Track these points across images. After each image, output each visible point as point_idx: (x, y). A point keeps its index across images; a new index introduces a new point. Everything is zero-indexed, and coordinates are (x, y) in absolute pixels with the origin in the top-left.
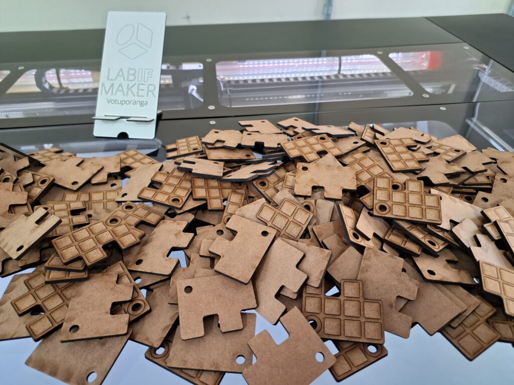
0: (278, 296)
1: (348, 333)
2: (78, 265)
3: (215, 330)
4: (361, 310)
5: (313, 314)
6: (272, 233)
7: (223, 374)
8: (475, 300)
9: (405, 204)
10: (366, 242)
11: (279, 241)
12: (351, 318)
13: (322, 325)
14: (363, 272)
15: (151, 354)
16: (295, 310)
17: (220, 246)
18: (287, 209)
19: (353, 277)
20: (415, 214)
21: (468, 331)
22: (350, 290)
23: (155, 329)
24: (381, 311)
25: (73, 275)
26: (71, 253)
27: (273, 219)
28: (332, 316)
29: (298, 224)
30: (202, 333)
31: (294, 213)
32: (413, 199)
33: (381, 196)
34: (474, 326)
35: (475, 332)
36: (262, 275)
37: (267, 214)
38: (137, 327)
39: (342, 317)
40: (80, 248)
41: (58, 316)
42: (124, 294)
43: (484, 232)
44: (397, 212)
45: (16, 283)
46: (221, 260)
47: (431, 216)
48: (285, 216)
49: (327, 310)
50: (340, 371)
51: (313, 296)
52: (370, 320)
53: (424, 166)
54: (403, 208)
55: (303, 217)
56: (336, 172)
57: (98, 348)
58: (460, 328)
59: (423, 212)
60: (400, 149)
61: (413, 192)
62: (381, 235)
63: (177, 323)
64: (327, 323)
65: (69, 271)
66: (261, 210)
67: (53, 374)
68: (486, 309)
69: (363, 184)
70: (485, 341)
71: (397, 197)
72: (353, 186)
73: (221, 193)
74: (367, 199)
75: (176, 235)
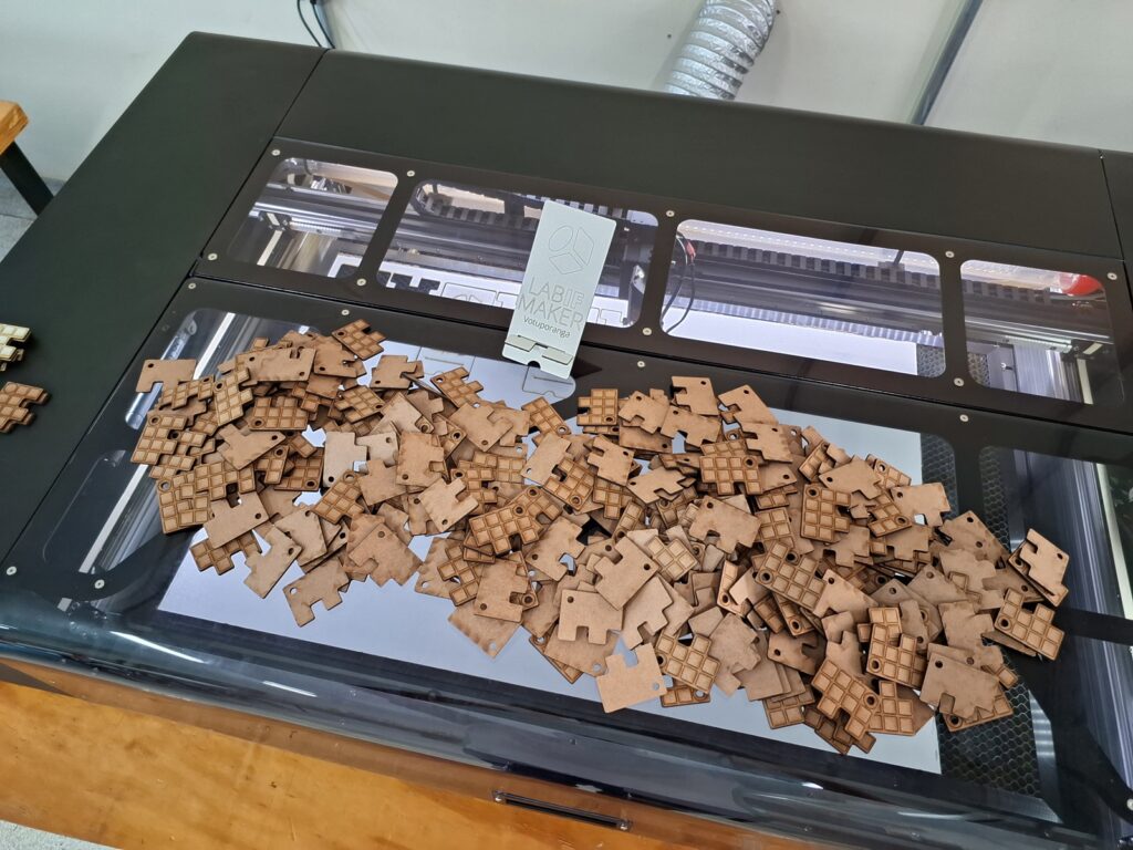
0: (641, 628)
1: (684, 677)
2: (488, 549)
3: (584, 639)
4: (701, 663)
5: (663, 652)
6: (654, 568)
7: (581, 673)
8: (801, 687)
9: (789, 581)
10: (734, 606)
11: (656, 579)
12: (691, 667)
13: (667, 664)
14: (717, 633)
15: (534, 639)
16: (649, 646)
17: (605, 567)
18: (676, 548)
19: (708, 634)
20: (793, 593)
21: (783, 708)
22: (699, 644)
23: (540, 621)
24: (718, 671)
25: (483, 558)
26: (483, 537)
27: (659, 554)
28: (677, 660)
29: (681, 567)
30: (574, 639)
31: (681, 555)
32: (800, 578)
33: (771, 563)
34: (790, 706)
35: (788, 711)
36: (633, 604)
37: (656, 547)
38: (527, 616)
39: (684, 663)
40: (491, 534)
41: (472, 590)
42: (522, 587)
43: (855, 630)
44: (778, 585)
45: (437, 545)
46: (602, 581)
47: (807, 600)
48: (671, 555)
49: (675, 654)
50: (667, 701)
51: (668, 638)
52: (705, 673)
53: (838, 538)
54: (785, 583)
55: (688, 562)
56: (740, 520)
57: (498, 625)
58: (778, 704)
59: (802, 594)
60: (827, 507)
61: (803, 571)
62: (753, 601)
63: (557, 622)
64: (671, 663)
65: (481, 553)
66: (650, 541)
67: (467, 633)
68: (808, 698)
69: (762, 541)
70: (791, 720)
71: (786, 570)
72: (749, 544)
73: (621, 500)
74: (757, 560)
75: (570, 540)
